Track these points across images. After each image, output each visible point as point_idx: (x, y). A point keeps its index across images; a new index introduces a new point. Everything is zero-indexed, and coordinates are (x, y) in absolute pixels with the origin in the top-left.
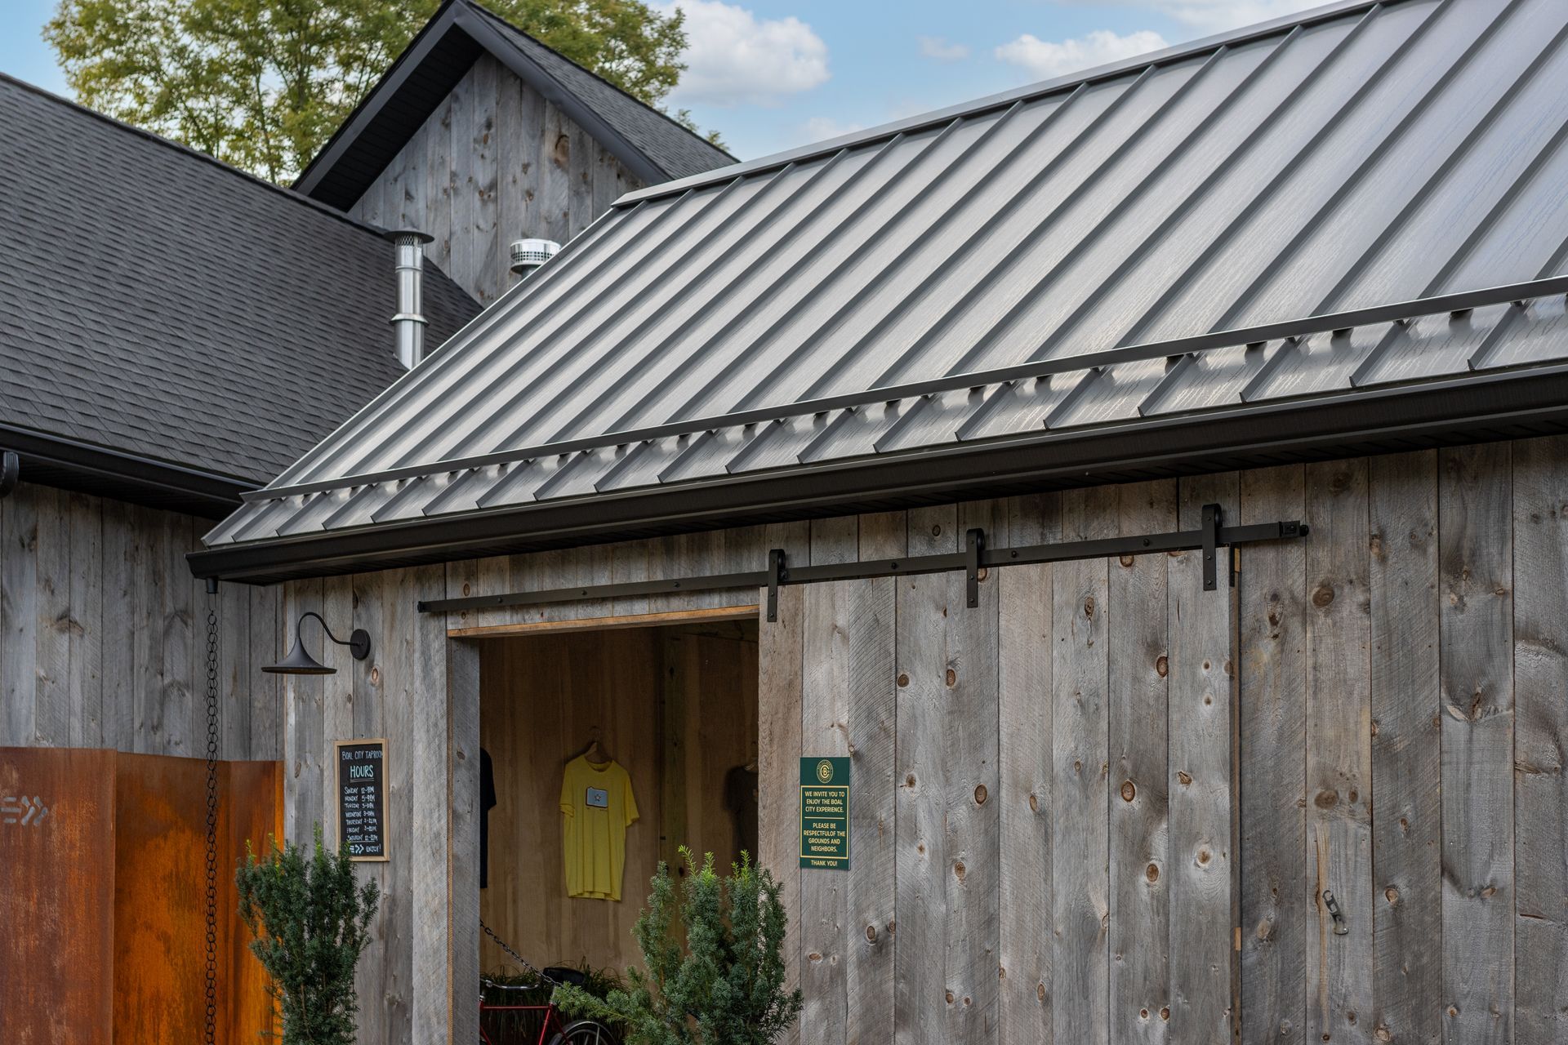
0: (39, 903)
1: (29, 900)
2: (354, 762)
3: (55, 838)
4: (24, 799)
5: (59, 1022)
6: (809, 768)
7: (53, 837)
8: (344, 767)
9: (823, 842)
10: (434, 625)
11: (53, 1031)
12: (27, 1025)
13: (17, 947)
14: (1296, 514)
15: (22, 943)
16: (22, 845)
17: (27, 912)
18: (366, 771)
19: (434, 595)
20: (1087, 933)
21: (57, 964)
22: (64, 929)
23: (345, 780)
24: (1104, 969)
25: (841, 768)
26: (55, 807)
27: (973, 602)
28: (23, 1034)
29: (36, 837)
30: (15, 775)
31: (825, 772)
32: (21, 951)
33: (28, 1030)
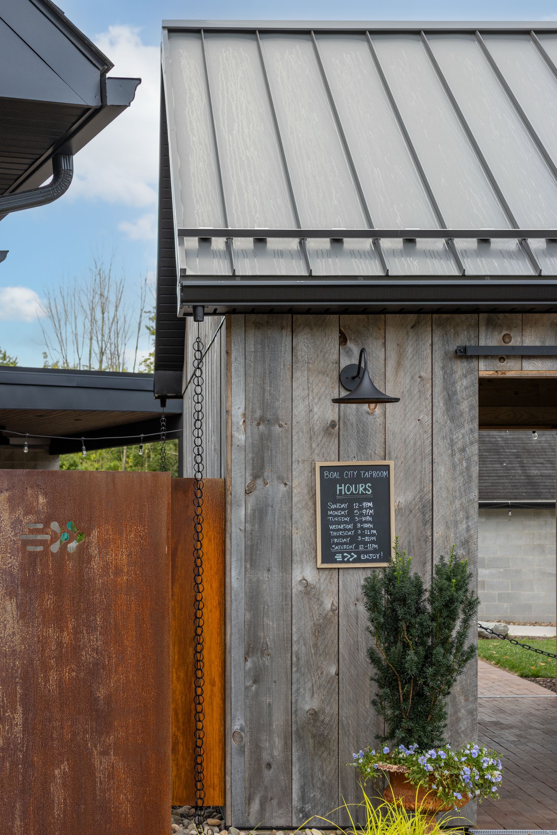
0: (76, 632)
1: (62, 631)
2: (343, 480)
3: (96, 564)
4: (55, 526)
5: (105, 753)
7: (93, 563)
8: (329, 485)
11: (97, 763)
12: (62, 762)
13: (47, 681)
15: (53, 676)
16: (51, 573)
17: (60, 644)
18: (363, 488)
21: (101, 693)
22: (110, 658)
23: (330, 494)
26: (95, 533)
28: (57, 772)
29: (70, 564)
30: (42, 500)
32: (52, 685)
33: (65, 766)
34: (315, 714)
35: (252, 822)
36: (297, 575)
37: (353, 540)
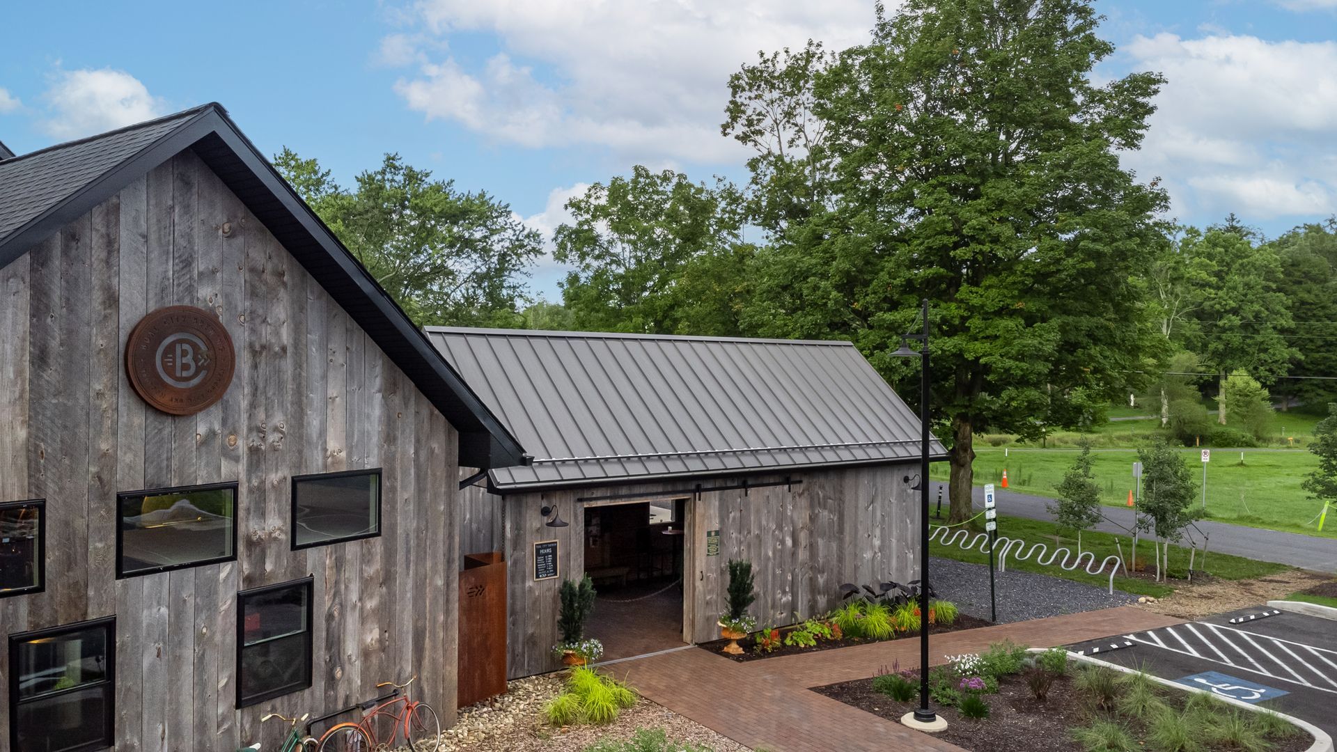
1: (478, 624)
2: (542, 548)
6: (709, 534)
7: (486, 598)
8: (538, 551)
9: (713, 549)
10: (579, 504)
14: (798, 479)
16: (475, 604)
18: (549, 551)
19: (579, 496)
20: (768, 559)
23: (538, 554)
24: (770, 565)
25: (717, 533)
26: (487, 588)
27: (746, 495)
29: (480, 600)
30: (473, 579)
31: (713, 534)
34: (533, 634)
35: (512, 677)
36: (527, 585)
37: (545, 569)
